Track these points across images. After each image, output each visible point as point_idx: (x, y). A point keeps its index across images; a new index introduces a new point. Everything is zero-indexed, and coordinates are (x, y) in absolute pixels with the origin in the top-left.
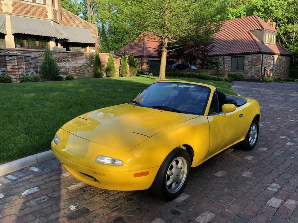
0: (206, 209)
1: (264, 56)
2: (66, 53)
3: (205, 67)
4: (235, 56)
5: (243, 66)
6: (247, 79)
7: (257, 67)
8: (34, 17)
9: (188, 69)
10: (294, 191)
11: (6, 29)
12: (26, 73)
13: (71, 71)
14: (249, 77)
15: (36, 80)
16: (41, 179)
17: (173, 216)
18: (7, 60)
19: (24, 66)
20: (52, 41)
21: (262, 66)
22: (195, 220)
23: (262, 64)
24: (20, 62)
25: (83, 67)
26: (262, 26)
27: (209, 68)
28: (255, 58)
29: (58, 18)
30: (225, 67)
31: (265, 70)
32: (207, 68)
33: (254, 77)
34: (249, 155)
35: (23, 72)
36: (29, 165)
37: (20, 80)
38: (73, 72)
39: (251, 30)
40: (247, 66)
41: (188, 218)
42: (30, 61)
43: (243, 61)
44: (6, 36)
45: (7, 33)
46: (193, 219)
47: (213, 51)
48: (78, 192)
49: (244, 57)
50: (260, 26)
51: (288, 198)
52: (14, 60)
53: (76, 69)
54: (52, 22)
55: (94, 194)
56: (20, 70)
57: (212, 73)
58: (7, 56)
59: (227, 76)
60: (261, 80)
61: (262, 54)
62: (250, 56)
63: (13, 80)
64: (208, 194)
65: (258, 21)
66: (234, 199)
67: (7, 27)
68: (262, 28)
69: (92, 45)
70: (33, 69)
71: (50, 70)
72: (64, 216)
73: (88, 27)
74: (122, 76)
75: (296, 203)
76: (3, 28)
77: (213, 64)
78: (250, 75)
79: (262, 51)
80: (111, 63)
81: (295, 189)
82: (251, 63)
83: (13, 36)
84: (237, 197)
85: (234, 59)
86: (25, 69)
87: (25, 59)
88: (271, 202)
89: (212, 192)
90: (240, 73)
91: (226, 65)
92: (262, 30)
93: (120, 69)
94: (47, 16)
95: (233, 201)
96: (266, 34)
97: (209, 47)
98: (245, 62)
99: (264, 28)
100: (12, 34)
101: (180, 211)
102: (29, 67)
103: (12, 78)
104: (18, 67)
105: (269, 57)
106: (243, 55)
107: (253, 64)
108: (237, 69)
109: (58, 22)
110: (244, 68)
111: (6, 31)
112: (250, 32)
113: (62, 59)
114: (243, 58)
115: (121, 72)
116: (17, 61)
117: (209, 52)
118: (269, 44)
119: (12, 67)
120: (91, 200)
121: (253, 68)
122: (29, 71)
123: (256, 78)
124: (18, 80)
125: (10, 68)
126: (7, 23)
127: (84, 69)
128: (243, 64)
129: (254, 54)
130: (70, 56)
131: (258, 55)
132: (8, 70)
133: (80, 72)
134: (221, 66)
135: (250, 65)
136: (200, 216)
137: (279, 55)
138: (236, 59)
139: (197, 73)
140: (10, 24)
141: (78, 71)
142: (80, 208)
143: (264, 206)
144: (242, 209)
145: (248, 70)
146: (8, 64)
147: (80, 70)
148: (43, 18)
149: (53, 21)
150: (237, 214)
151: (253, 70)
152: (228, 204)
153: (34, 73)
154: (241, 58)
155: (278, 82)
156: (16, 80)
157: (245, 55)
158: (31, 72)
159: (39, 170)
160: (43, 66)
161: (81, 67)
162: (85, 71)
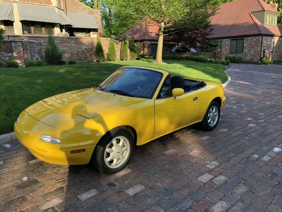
0: (140, 182)
1: (264, 38)
2: (69, 38)
3: (206, 50)
4: (234, 39)
5: (242, 49)
6: (246, 62)
7: (256, 49)
8: (39, 4)
9: (187, 52)
10: (229, 168)
11: (14, 17)
12: (31, 58)
13: (75, 56)
14: (248, 60)
15: (39, 64)
16: (9, 154)
17: (108, 187)
18: (13, 46)
19: (29, 52)
20: (56, 27)
21: (261, 48)
22: (126, 191)
23: (261, 47)
24: (25, 48)
25: (85, 51)
26: (263, 8)
27: (209, 51)
28: (255, 40)
29: (62, 4)
30: (222, 50)
31: (264, 52)
32: (207, 51)
33: (253, 59)
34: (206, 135)
35: (28, 57)
36: (3, 142)
37: (25, 65)
38: (76, 57)
39: (252, 12)
40: (246, 48)
41: (120, 190)
42: (34, 46)
43: (242, 44)
44: (14, 23)
45: (15, 20)
46: (124, 190)
47: (211, 34)
48: (36, 166)
49: (243, 39)
50: (261, 7)
51: (221, 174)
52: (20, 46)
53: (79, 54)
54: (56, 9)
55: (49, 168)
56: (25, 55)
57: (210, 56)
58: (12, 43)
59: (224, 59)
60: (260, 62)
61: (262, 36)
62: (250, 38)
64: (149, 169)
65: (259, 3)
66: (170, 175)
67: (14, 14)
68: (263, 10)
69: (95, 30)
70: (37, 54)
71: (53, 55)
72: (15, 185)
73: (91, 13)
74: (122, 60)
75: (225, 179)
76: (11, 16)
77: (213, 47)
78: (248, 58)
79: (262, 33)
80: (112, 47)
81: (231, 167)
82: (250, 45)
83: (21, 23)
84: (173, 173)
85: (234, 41)
86: (29, 55)
87: (29, 45)
88: (202, 177)
89: (153, 167)
90: (239, 56)
91: (224, 48)
92: (263, 11)
93: (121, 53)
94: (52, 3)
95: (168, 176)
96: (267, 16)
97: (208, 30)
98: (245, 45)
99: (265, 10)
100: (20, 22)
101: (116, 183)
102: (34, 53)
104: (23, 53)
105: (269, 39)
106: (242, 37)
107: (252, 47)
108: (236, 52)
109: (62, 8)
110: (243, 51)
111: (14, 19)
112: (251, 13)
113: (66, 44)
114: (242, 41)
115: (121, 56)
116: (23, 47)
117: (208, 35)
118: (270, 26)
119: (18, 53)
120: (44, 172)
121: (253, 50)
122: (34, 56)
123: (255, 60)
124: (24, 65)
126: (14, 11)
127: (87, 54)
128: (242, 46)
129: (254, 36)
130: (73, 42)
131: (257, 38)
132: (15, 56)
133: (83, 57)
134: (218, 49)
135: (249, 47)
136: (131, 188)
137: (280, 37)
138: (236, 41)
139: (195, 56)
140: (17, 11)
141: (81, 56)
142: (30, 179)
143: (194, 181)
144: (172, 183)
145: (247, 52)
147: (83, 55)
148: (48, 5)
149: (57, 7)
150: (165, 187)
151: (252, 53)
152: (162, 178)
153: (39, 57)
154: (241, 41)
155: (278, 64)
156: (22, 65)
157: (244, 38)
158: (35, 57)
159: (10, 146)
160: (46, 51)
161: (84, 52)
162: (87, 56)
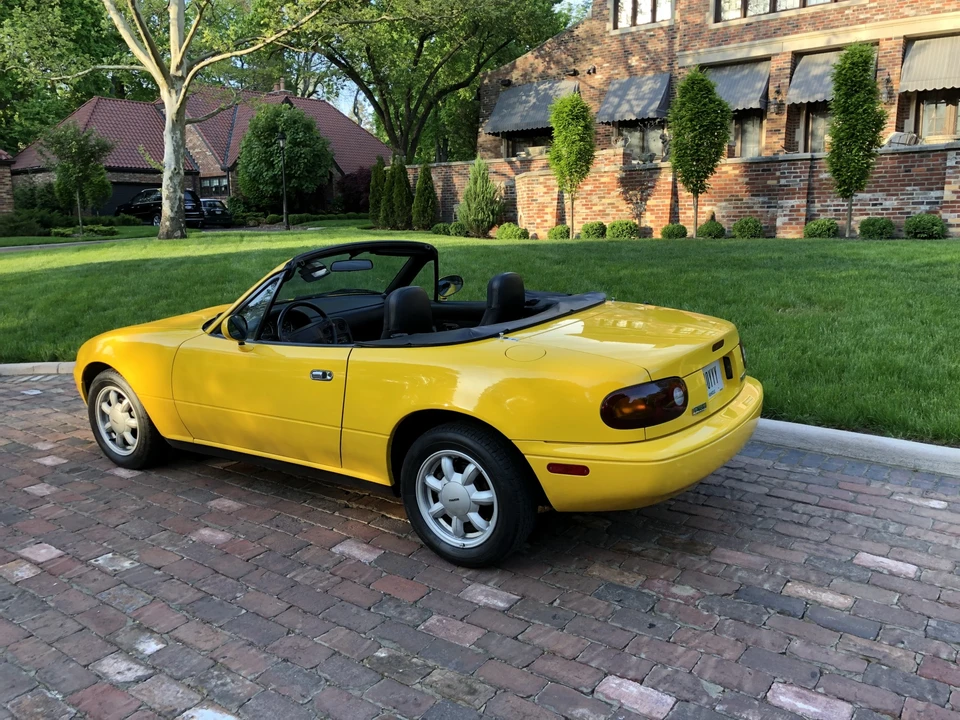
63: (951, 230)
103: (951, 226)
125: (954, 192)
146: (949, 177)
